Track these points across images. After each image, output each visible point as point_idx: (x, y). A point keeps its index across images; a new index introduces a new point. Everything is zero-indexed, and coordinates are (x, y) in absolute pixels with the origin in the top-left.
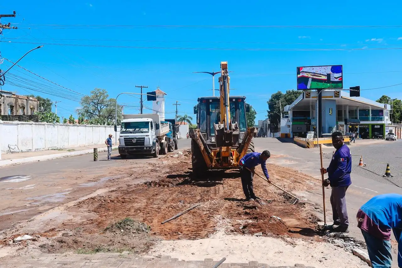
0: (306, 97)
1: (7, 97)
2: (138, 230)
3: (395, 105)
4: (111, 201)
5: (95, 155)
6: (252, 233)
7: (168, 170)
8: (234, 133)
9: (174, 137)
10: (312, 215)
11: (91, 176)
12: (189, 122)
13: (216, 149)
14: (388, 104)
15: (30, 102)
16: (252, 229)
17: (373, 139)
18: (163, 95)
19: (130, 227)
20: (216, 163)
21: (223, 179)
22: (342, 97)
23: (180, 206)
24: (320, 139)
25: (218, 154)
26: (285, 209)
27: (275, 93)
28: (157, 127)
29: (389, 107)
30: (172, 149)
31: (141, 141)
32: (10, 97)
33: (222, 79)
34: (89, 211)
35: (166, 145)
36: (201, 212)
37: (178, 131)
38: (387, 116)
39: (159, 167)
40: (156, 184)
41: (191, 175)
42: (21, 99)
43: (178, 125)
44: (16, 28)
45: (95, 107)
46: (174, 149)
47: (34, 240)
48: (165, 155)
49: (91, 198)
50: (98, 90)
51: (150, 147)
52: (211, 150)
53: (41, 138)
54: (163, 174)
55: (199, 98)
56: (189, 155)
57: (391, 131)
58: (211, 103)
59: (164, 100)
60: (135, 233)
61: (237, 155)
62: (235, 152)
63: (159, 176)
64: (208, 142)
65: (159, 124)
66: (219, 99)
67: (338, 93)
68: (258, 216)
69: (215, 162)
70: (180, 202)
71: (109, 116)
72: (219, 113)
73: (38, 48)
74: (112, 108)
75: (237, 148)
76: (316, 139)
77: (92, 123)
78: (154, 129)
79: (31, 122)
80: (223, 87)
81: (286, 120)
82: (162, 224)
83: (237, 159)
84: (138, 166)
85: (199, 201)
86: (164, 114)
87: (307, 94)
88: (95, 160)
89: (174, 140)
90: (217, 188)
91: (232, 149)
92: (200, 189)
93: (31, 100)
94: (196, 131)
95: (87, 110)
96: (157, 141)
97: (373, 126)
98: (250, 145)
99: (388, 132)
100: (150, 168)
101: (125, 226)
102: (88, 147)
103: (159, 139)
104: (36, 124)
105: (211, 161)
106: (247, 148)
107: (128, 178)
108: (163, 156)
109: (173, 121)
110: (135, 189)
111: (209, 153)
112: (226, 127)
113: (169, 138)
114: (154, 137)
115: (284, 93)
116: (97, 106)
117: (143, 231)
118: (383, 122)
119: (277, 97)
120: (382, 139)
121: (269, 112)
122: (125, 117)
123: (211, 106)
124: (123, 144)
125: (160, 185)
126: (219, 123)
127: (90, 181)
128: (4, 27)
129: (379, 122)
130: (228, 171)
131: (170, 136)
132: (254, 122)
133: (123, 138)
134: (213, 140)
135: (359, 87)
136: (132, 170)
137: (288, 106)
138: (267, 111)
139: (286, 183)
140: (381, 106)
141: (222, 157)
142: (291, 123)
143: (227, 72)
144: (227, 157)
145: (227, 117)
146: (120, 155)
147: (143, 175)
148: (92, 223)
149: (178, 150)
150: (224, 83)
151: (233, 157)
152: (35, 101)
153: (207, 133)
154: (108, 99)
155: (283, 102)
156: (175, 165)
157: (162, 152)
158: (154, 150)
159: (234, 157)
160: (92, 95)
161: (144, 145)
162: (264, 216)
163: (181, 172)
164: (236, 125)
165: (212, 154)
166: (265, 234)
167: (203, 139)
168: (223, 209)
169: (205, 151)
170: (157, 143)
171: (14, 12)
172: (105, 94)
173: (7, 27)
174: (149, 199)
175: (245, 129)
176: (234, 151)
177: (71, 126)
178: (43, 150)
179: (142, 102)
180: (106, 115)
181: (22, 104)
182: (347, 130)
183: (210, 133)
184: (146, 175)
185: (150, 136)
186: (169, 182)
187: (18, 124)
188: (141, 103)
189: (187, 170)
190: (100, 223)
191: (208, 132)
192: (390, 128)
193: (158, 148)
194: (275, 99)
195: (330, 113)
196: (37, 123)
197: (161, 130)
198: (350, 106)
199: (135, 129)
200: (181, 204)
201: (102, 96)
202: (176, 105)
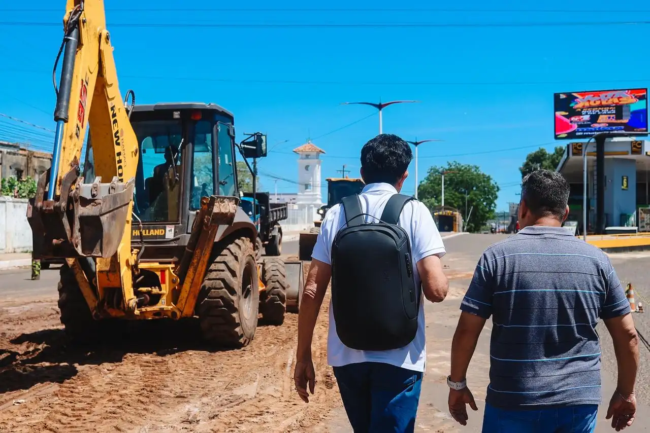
0: (574, 154)
1: (9, 153)
18: (318, 154)
22: (646, 153)
27: (534, 152)
32: (14, 154)
42: (38, 157)
61: (173, 282)
62: (167, 273)
67: (640, 144)
75: (175, 259)
87: (576, 148)
106: (202, 262)
115: (550, 151)
119: (537, 158)
132: (495, 205)
151: (160, 289)
159: (165, 289)
176: (164, 269)
181: (41, 167)
195: (623, 185)
202: (342, 172)
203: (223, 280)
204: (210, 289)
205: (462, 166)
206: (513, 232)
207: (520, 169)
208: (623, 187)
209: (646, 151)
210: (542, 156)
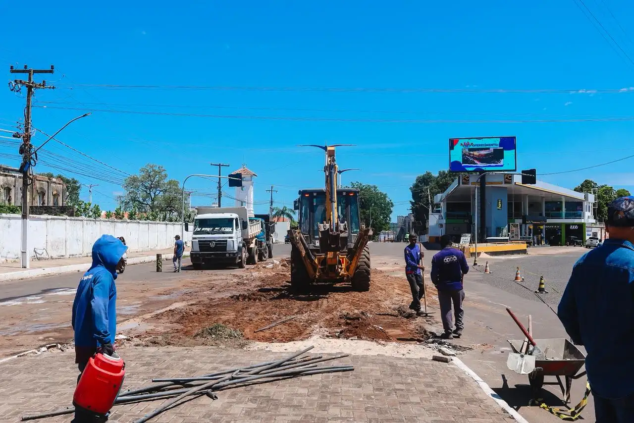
0: (463, 183)
2: (230, 336)
3: (604, 194)
4: (193, 313)
5: (158, 264)
6: (347, 338)
7: (259, 283)
8: (342, 235)
9: (268, 239)
10: (420, 327)
11: (161, 289)
12: (290, 217)
13: (321, 255)
14: (591, 193)
15: (52, 185)
16: (348, 334)
17: (568, 246)
18: (252, 176)
19: (221, 333)
20: (322, 273)
21: (330, 293)
22: (515, 183)
23: (274, 318)
24: (479, 245)
25: (323, 262)
26: (392, 322)
27: (422, 175)
28: (245, 226)
29: (592, 198)
30: (265, 257)
31: (222, 245)
33: (328, 169)
34: (171, 322)
35: (256, 250)
36: (297, 323)
37: (273, 231)
38: (589, 211)
39: (247, 280)
40: (244, 297)
41: (289, 289)
43: (273, 222)
44: (53, 88)
45: (147, 192)
46: (267, 257)
47: (128, 340)
48: (255, 266)
49: (169, 310)
50: (152, 167)
51: (234, 254)
52: (315, 256)
53: (77, 240)
54: (253, 287)
55: (300, 191)
56: (287, 265)
57: (595, 234)
58: (315, 197)
59: (252, 185)
60: (227, 338)
61: (348, 263)
62: (344, 259)
63: (248, 290)
64: (311, 246)
65: (247, 222)
66: (325, 192)
67: (510, 177)
68: (358, 325)
69: (319, 272)
70: (275, 314)
71: (167, 207)
72: (325, 211)
73: (84, 116)
74: (173, 194)
75: (346, 254)
76: (474, 245)
77: (148, 218)
78: (240, 228)
79: (65, 217)
80: (329, 178)
81: (437, 216)
82: (255, 332)
83: (347, 269)
84: (220, 277)
85: (297, 313)
86: (252, 206)
87: (464, 179)
88: (158, 271)
89: (267, 245)
90: (320, 301)
91: (341, 255)
92: (298, 303)
93: (55, 183)
94: (296, 232)
95: (135, 198)
96: (244, 246)
97: (568, 225)
98: (363, 251)
99: (590, 235)
100: (236, 280)
101: (216, 331)
102: (141, 253)
103: (246, 242)
104: (71, 220)
105: (315, 270)
106: (360, 255)
107: (208, 292)
108: (252, 266)
109: (266, 218)
110: (219, 303)
111: (312, 261)
112: (332, 227)
113: (261, 242)
114: (240, 240)
115: (435, 174)
116: (150, 191)
117: (235, 337)
118: (583, 221)
119: (425, 180)
120: (581, 246)
121: (412, 203)
122: (200, 211)
123: (316, 200)
124: (197, 248)
125: (250, 299)
126: (325, 222)
127: (161, 294)
128: (37, 86)
129: (577, 221)
130: (338, 285)
131: (261, 238)
132: (390, 219)
133: (197, 240)
134: (318, 244)
135: (535, 170)
136: (212, 282)
137: (439, 195)
138: (410, 201)
139: (405, 298)
140: (580, 196)
141: (329, 265)
142: (444, 221)
143: (334, 160)
144: (334, 266)
145: (333, 216)
146: (191, 264)
147: (227, 289)
148: (178, 332)
149: (273, 258)
150: (330, 173)
151: (342, 266)
152: (60, 184)
153: (310, 235)
154: (166, 181)
155: (434, 188)
156: (268, 277)
157: (250, 261)
158: (241, 258)
159: (344, 266)
160: (142, 174)
161: (226, 250)
162: (365, 325)
163: (277, 285)
164: (345, 226)
165: (316, 261)
166: (360, 338)
167: (305, 242)
168: (322, 320)
169: (307, 258)
170: (244, 249)
171: (52, 67)
172: (163, 173)
173: (42, 87)
174: (239, 312)
175: (358, 230)
176: (343, 257)
177: (118, 222)
178: (80, 256)
179: (220, 187)
180: (163, 206)
181: (41, 188)
182: (526, 233)
183: (314, 235)
184: (231, 288)
185: (234, 238)
186: (261, 296)
187: (48, 219)
188: (219, 190)
189: (285, 283)
190: (186, 332)
191: (312, 233)
192: (594, 230)
193: (245, 255)
194: (421, 184)
195: (498, 206)
196: (73, 218)
197: (249, 231)
198: (530, 197)
199: (214, 229)
200: (276, 316)
201: (157, 176)
202: (271, 192)
203: (365, 262)
204: (360, 266)
205: (364, 186)
206: (402, 241)
207: (411, 188)
208: (498, 208)
209: (514, 181)
210: (430, 178)
